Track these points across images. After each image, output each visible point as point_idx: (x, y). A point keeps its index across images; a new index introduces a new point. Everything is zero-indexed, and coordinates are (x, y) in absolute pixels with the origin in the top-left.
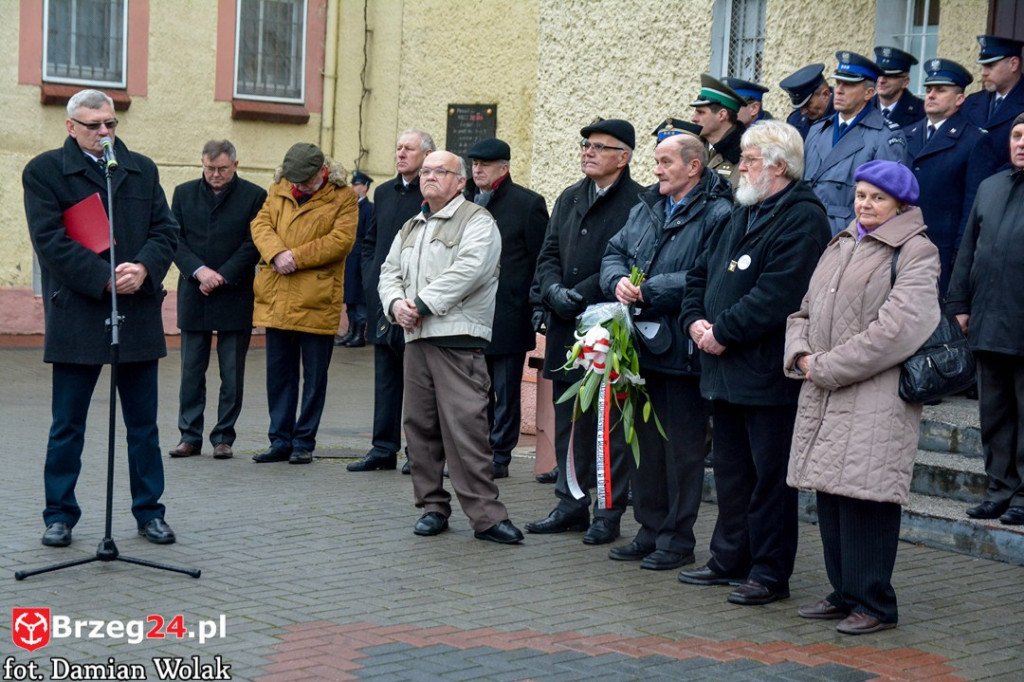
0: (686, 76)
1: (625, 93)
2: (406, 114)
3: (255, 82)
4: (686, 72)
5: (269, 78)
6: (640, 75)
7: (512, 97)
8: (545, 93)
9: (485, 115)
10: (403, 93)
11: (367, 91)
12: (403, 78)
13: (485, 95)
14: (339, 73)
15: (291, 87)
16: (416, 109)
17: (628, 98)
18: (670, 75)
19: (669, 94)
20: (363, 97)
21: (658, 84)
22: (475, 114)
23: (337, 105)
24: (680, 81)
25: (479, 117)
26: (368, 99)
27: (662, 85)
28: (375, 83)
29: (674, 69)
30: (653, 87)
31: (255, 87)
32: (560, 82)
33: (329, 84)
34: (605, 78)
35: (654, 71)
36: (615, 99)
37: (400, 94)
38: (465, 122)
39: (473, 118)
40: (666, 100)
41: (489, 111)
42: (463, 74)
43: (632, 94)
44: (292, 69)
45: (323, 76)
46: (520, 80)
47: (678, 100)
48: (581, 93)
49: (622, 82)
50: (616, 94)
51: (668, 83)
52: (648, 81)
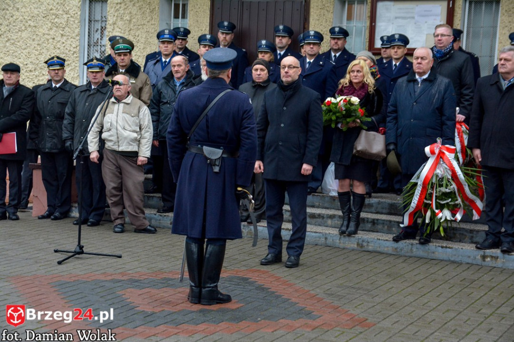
0: (68, 36)
1: (36, 42)
4: (68, 34)
6: (44, 34)
17: (38, 44)
18: (60, 35)
19: (60, 44)
21: (54, 39)
24: (65, 38)
27: (56, 39)
29: (62, 32)
30: (51, 40)
34: (25, 35)
35: (51, 32)
36: (31, 45)
40: (58, 46)
43: (40, 43)
47: (64, 46)
48: (12, 41)
49: (34, 37)
50: (31, 42)
51: (59, 39)
52: (49, 37)
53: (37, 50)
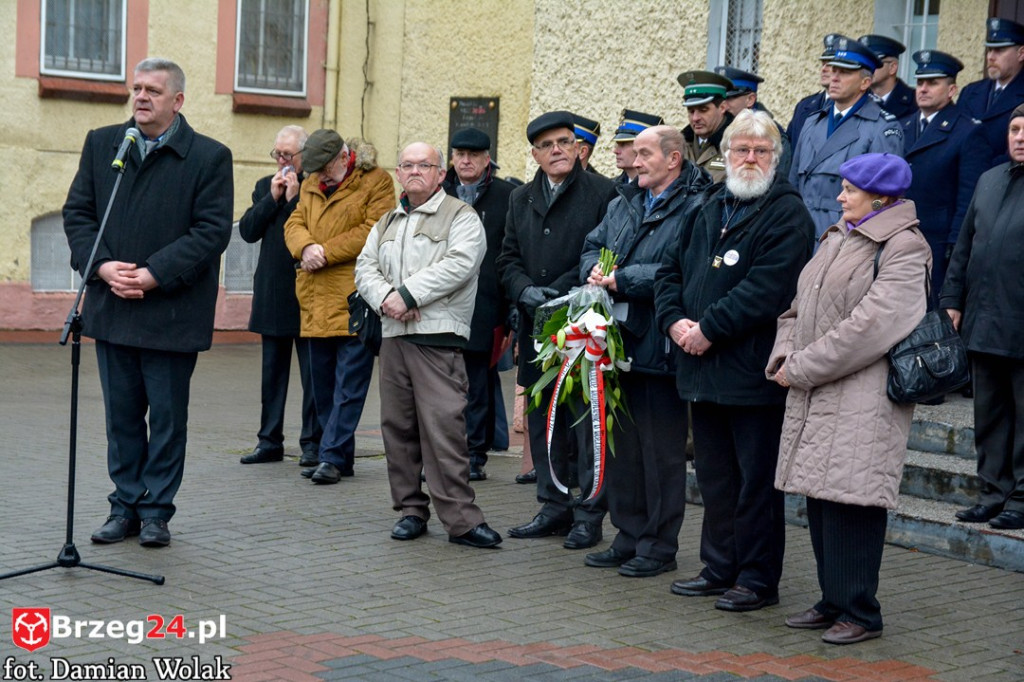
1: (621, 85)
2: (408, 107)
3: (256, 74)
4: (682, 63)
5: (271, 71)
6: (636, 67)
7: (514, 90)
8: (540, 85)
9: (487, 109)
10: (406, 86)
11: (369, 84)
12: (405, 71)
13: (487, 88)
14: (342, 67)
15: (293, 80)
16: (418, 102)
17: (624, 90)
18: (666, 67)
19: (664, 86)
20: (365, 90)
21: (654, 76)
22: (478, 107)
23: (340, 98)
25: (481, 111)
26: (371, 93)
27: (658, 76)
28: (377, 75)
30: (649, 79)
31: (256, 80)
32: (556, 73)
33: (331, 77)
34: (600, 69)
35: (650, 62)
36: (611, 91)
37: (402, 87)
38: (467, 115)
39: (475, 111)
40: (663, 92)
41: (492, 104)
42: (465, 67)
43: (628, 86)
44: (294, 62)
45: (325, 69)
46: (522, 73)
47: (674, 92)
48: (576, 85)
49: (617, 74)
50: (612, 86)
51: (663, 75)
52: (644, 72)
53: (620, 103)
